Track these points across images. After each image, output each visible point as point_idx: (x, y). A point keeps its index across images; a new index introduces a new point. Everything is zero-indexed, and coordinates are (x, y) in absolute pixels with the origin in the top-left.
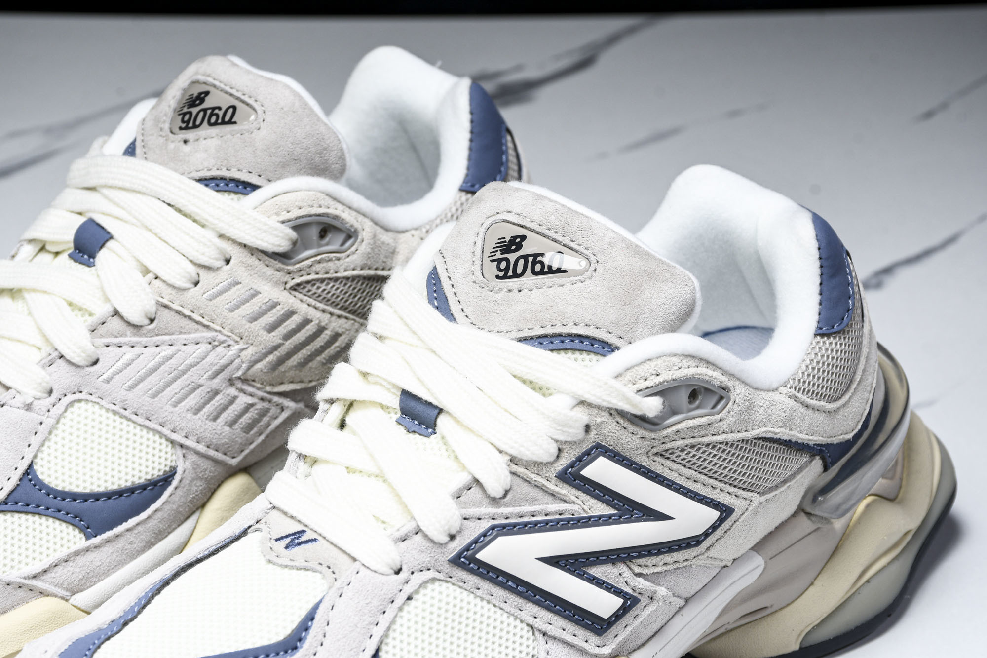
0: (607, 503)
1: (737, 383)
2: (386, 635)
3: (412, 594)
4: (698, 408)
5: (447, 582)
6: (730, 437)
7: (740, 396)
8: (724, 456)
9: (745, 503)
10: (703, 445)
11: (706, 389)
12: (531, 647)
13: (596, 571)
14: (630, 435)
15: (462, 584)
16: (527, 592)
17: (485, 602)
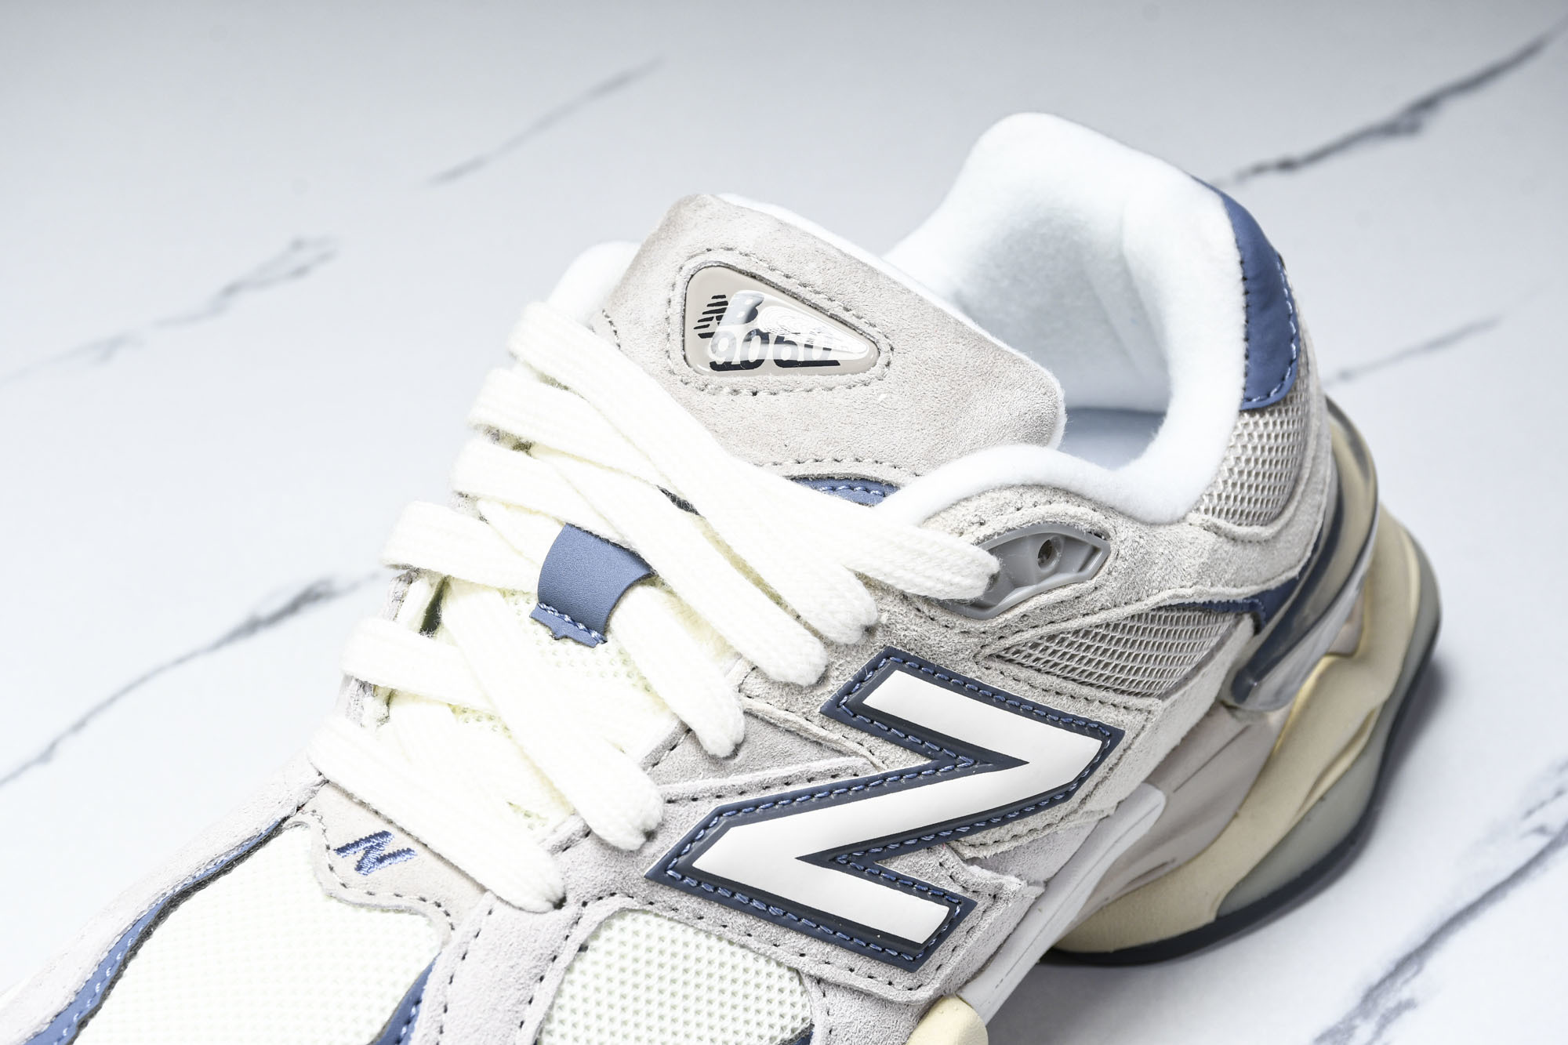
0: (913, 748)
1: (1120, 520)
2: (548, 1018)
3: (586, 940)
4: (1055, 572)
5: (645, 912)
6: (1114, 615)
7: (1126, 544)
8: (1104, 646)
9: (1140, 718)
10: (1069, 633)
11: (1069, 540)
12: (799, 1006)
13: (900, 866)
14: (943, 630)
15: (672, 913)
16: (785, 914)
17: (713, 939)
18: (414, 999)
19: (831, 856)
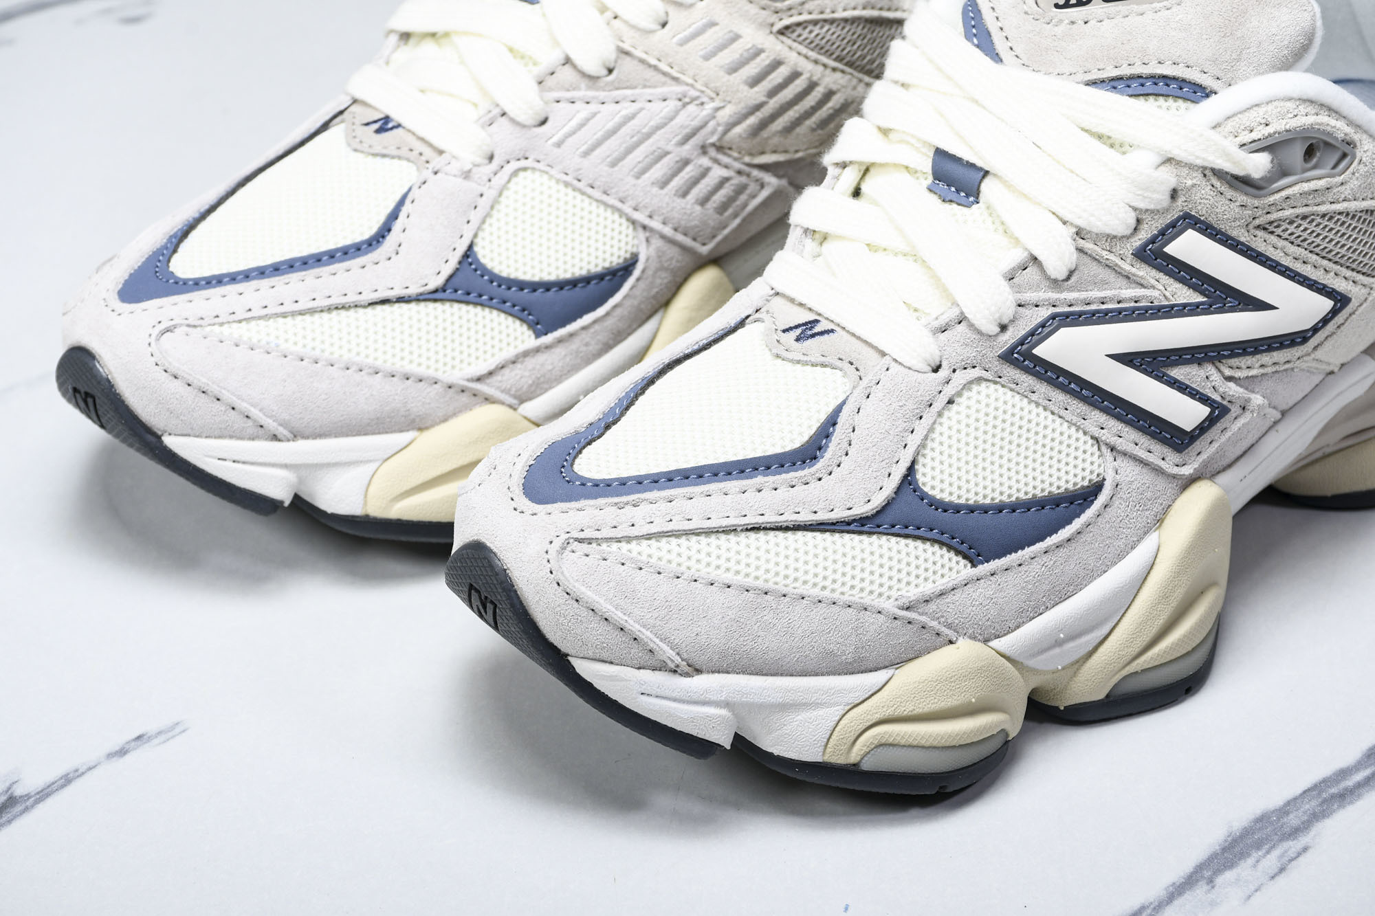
0: (1194, 288)
1: (1365, 136)
2: (923, 445)
3: (953, 396)
4: (1315, 167)
5: (996, 383)
6: (1353, 206)
7: (1368, 154)
8: (1343, 230)
9: (1365, 291)
10: (1318, 215)
11: (1327, 144)
12: (1096, 465)
13: (1177, 373)
14: (1227, 202)
15: (1013, 386)
16: (1093, 397)
17: (1041, 409)
18: (832, 421)
19: (1130, 358)
